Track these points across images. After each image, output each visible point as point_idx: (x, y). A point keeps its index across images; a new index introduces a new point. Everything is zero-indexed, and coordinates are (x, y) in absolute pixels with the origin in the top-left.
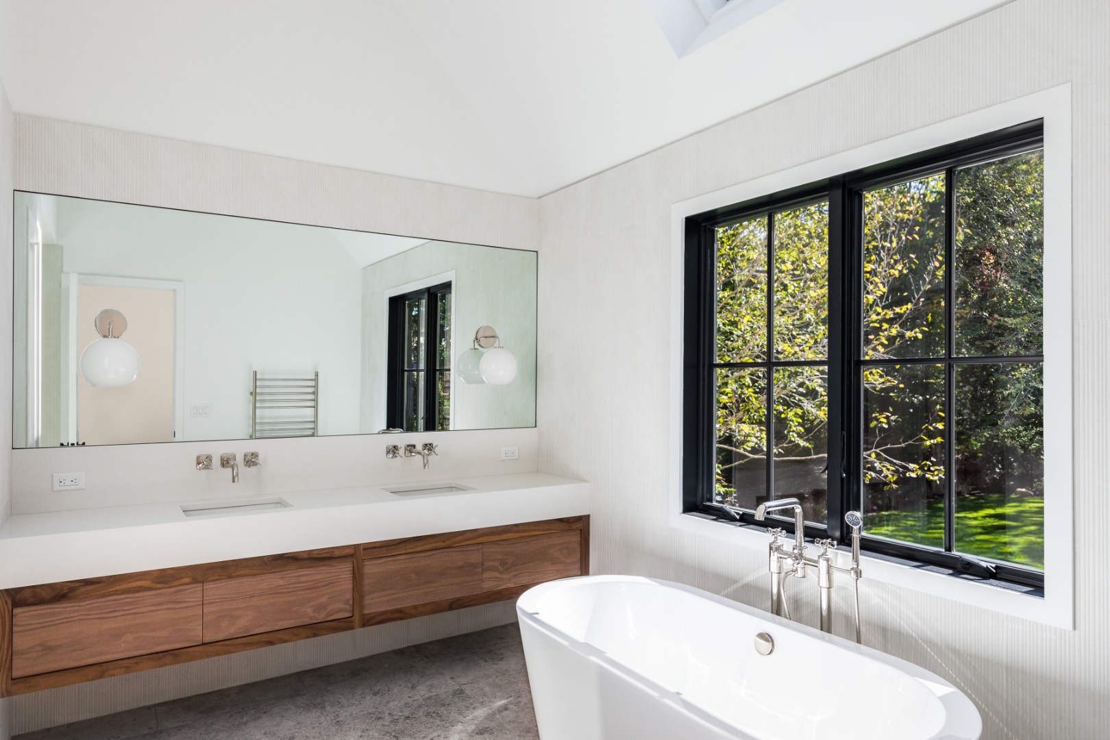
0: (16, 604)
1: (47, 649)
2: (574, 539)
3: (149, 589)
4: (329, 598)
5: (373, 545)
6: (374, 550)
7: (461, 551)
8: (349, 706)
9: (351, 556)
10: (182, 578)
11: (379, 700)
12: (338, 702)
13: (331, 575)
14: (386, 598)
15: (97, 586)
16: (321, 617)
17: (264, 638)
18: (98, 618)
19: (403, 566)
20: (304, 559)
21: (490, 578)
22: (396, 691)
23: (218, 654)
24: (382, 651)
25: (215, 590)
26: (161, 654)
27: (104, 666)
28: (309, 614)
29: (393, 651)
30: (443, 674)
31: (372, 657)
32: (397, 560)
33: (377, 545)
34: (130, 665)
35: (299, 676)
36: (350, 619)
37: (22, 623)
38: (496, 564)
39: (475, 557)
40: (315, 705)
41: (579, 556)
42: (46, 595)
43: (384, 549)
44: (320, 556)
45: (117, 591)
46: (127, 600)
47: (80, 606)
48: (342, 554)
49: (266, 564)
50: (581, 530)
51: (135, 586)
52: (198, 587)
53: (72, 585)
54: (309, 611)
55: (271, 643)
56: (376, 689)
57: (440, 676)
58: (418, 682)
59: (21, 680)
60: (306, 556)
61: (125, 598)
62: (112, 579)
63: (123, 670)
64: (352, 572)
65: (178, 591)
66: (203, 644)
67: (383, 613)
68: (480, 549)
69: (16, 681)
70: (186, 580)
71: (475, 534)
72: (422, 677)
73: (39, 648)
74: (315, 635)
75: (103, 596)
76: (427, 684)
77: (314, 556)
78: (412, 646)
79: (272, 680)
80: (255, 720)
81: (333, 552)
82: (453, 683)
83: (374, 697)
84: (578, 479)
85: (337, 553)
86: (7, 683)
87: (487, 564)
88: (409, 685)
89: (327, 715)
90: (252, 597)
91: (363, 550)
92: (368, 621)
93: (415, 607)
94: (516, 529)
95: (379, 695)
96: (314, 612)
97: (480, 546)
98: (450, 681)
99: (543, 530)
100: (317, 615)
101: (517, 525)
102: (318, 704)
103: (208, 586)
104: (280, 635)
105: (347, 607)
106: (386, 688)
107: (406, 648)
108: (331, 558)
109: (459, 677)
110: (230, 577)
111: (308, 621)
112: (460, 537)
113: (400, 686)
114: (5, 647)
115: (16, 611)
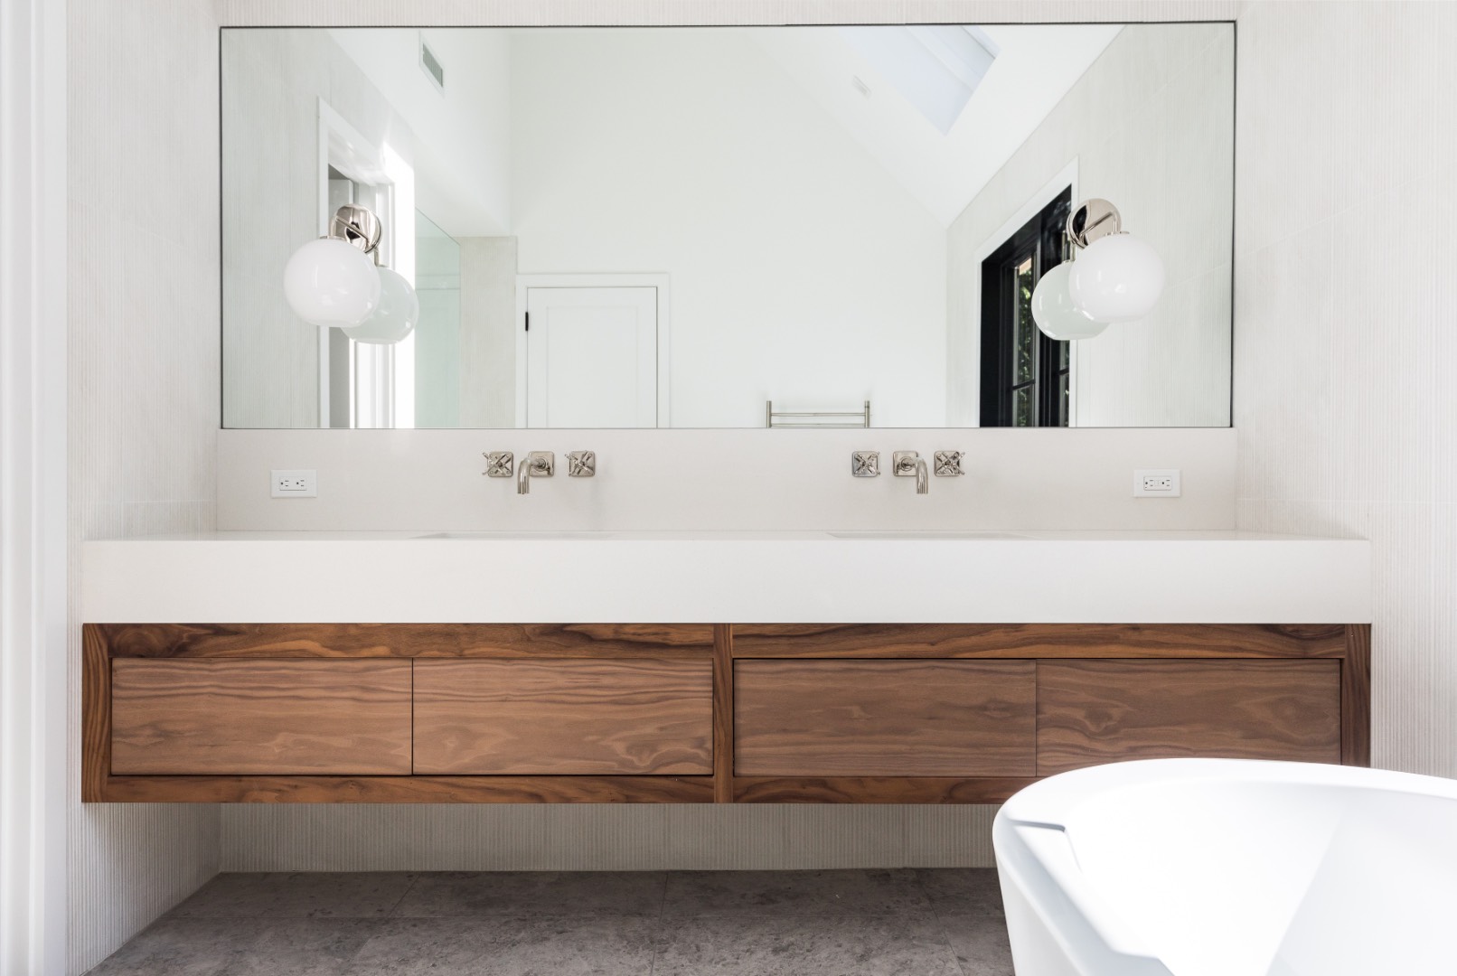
0: (114, 652)
1: (164, 735)
2: (1321, 683)
3: (320, 658)
4: (662, 729)
5: (756, 631)
6: (760, 641)
7: (979, 671)
8: (711, 961)
9: (707, 647)
10: (373, 645)
11: (777, 966)
12: (698, 947)
13: (665, 681)
14: (788, 749)
15: (233, 639)
16: (642, 764)
17: (525, 785)
18: (240, 696)
19: (830, 684)
20: (606, 641)
21: (1059, 745)
22: (824, 955)
23: (438, 799)
24: (846, 865)
25: (435, 675)
26: (338, 779)
27: (245, 783)
28: (618, 755)
29: (867, 871)
30: (946, 943)
31: (819, 873)
32: (813, 671)
33: (766, 631)
34: (286, 788)
35: (667, 878)
36: (707, 779)
37: (127, 685)
38: (1079, 715)
39: (1018, 689)
40: (652, 942)
41: (1335, 727)
42: (155, 640)
43: (783, 641)
44: (641, 639)
45: (264, 652)
46: (283, 671)
47: (210, 670)
48: (687, 641)
49: (529, 640)
50: (1341, 660)
51: (292, 648)
52: (403, 668)
53: (195, 631)
54: (620, 748)
55: (538, 798)
56: (786, 940)
57: (938, 947)
58: (881, 948)
59: (122, 779)
60: (609, 634)
61: (281, 668)
62: (257, 630)
63: (276, 795)
64: (711, 682)
65: (367, 669)
66: (413, 775)
67: (780, 780)
68: (1031, 673)
69: (115, 778)
70: (381, 650)
71: (1019, 635)
72: (896, 939)
73: (148, 732)
74: (629, 800)
75: (246, 658)
76: (898, 956)
77: (625, 637)
78: (912, 869)
79: (621, 875)
80: (534, 941)
81: (667, 634)
82: (957, 970)
83: (771, 957)
84: (1336, 532)
85: (676, 638)
86: (101, 779)
87: (1050, 711)
88: (859, 949)
89: (657, 970)
90: (505, 701)
91: (735, 637)
92: (747, 792)
93: (859, 780)
94: (1134, 636)
95: (785, 954)
96: (629, 750)
97: (1032, 666)
98: (954, 966)
99: (1225, 649)
100: (635, 759)
101: (1135, 628)
102: (660, 942)
103: (420, 667)
104: (557, 786)
105: (702, 754)
106: (807, 945)
107: (898, 871)
108: (663, 646)
109: (979, 959)
110: (461, 657)
111: (616, 768)
112: (974, 640)
113: (840, 946)
114: (99, 719)
115: (117, 663)
